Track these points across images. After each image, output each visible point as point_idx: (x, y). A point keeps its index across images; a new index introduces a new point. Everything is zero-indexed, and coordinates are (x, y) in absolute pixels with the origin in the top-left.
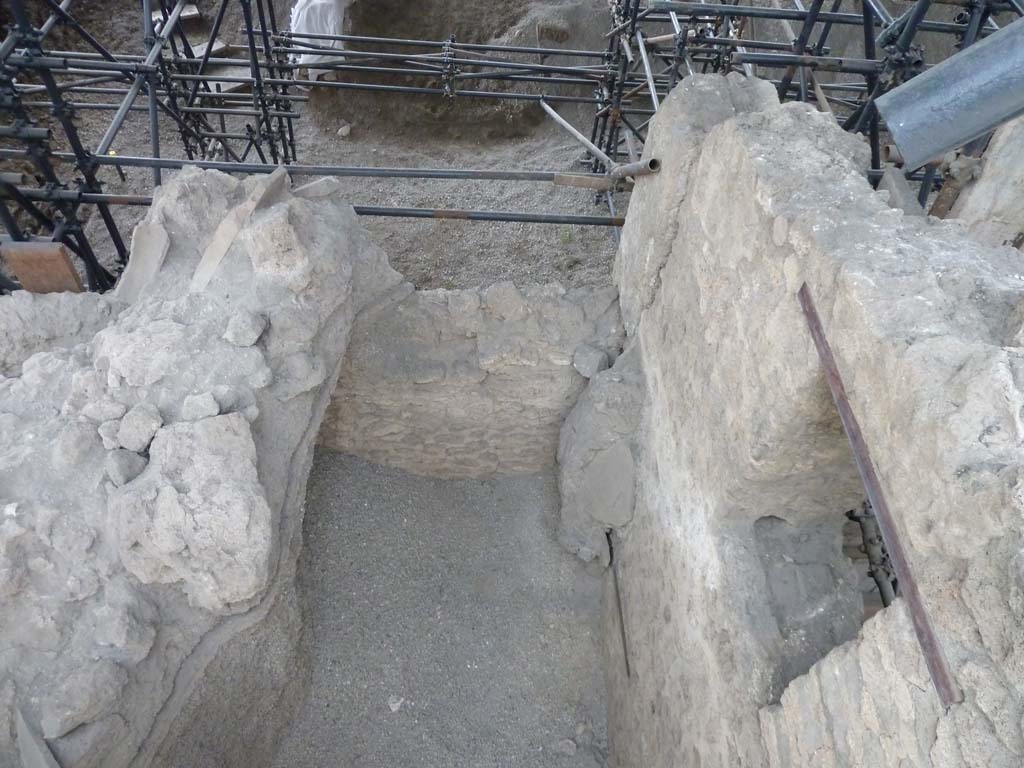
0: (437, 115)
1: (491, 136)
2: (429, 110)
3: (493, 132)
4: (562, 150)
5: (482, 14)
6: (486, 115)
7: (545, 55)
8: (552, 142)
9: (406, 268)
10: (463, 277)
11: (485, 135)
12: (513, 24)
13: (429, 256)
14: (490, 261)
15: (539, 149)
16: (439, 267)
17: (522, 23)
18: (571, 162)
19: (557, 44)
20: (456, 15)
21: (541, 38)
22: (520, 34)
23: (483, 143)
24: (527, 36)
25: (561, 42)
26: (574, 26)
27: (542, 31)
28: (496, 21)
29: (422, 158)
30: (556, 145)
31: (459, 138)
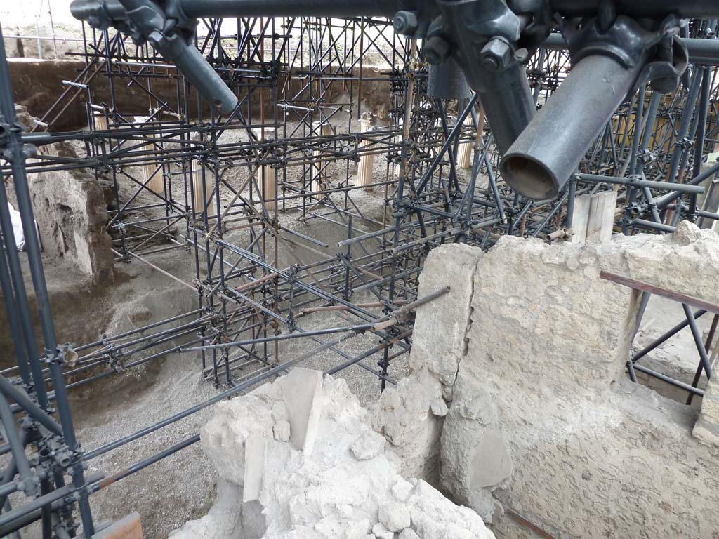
0: (86, 398)
1: (132, 393)
2: (77, 398)
3: (131, 391)
4: (185, 380)
5: (84, 324)
6: (122, 382)
7: (142, 331)
8: (174, 379)
9: (136, 506)
10: (180, 487)
11: (128, 396)
12: (109, 321)
13: (146, 488)
14: (191, 467)
15: (169, 386)
16: (159, 491)
17: (116, 318)
18: (196, 385)
19: (146, 322)
20: (64, 331)
21: (134, 322)
22: (119, 325)
23: (129, 400)
24: (124, 324)
25: (148, 320)
26: (152, 307)
27: (133, 318)
28: (96, 323)
29: (92, 430)
30: (178, 379)
31: (109, 406)
